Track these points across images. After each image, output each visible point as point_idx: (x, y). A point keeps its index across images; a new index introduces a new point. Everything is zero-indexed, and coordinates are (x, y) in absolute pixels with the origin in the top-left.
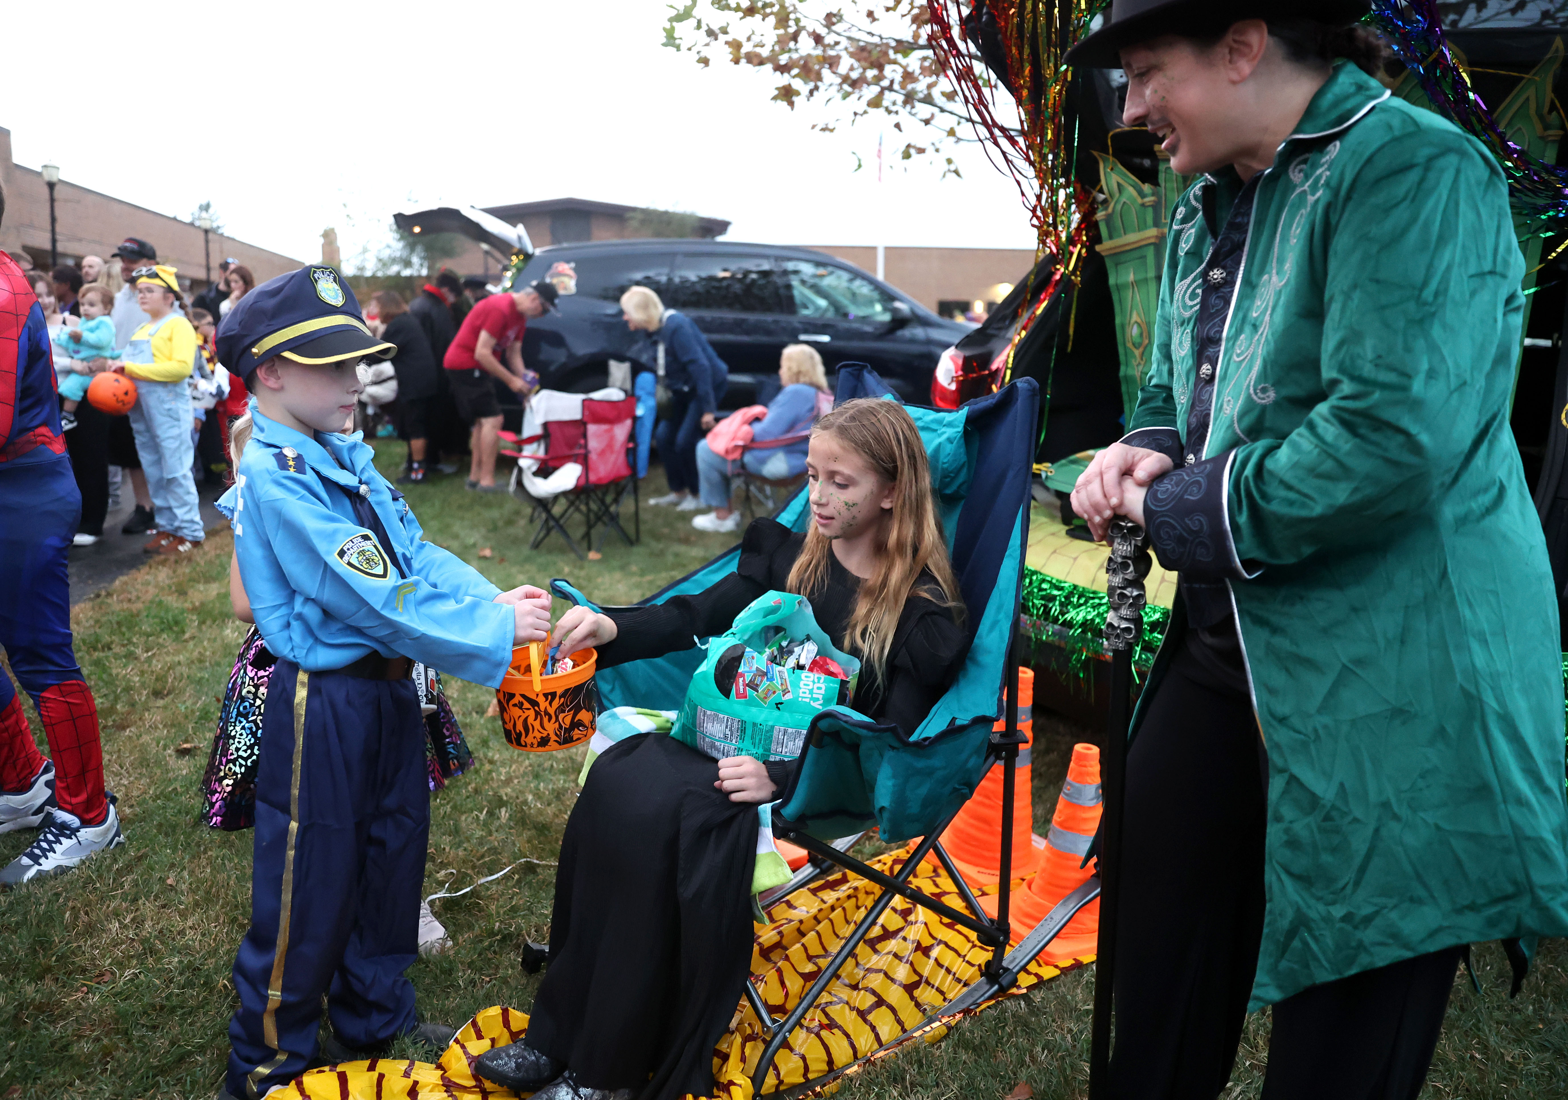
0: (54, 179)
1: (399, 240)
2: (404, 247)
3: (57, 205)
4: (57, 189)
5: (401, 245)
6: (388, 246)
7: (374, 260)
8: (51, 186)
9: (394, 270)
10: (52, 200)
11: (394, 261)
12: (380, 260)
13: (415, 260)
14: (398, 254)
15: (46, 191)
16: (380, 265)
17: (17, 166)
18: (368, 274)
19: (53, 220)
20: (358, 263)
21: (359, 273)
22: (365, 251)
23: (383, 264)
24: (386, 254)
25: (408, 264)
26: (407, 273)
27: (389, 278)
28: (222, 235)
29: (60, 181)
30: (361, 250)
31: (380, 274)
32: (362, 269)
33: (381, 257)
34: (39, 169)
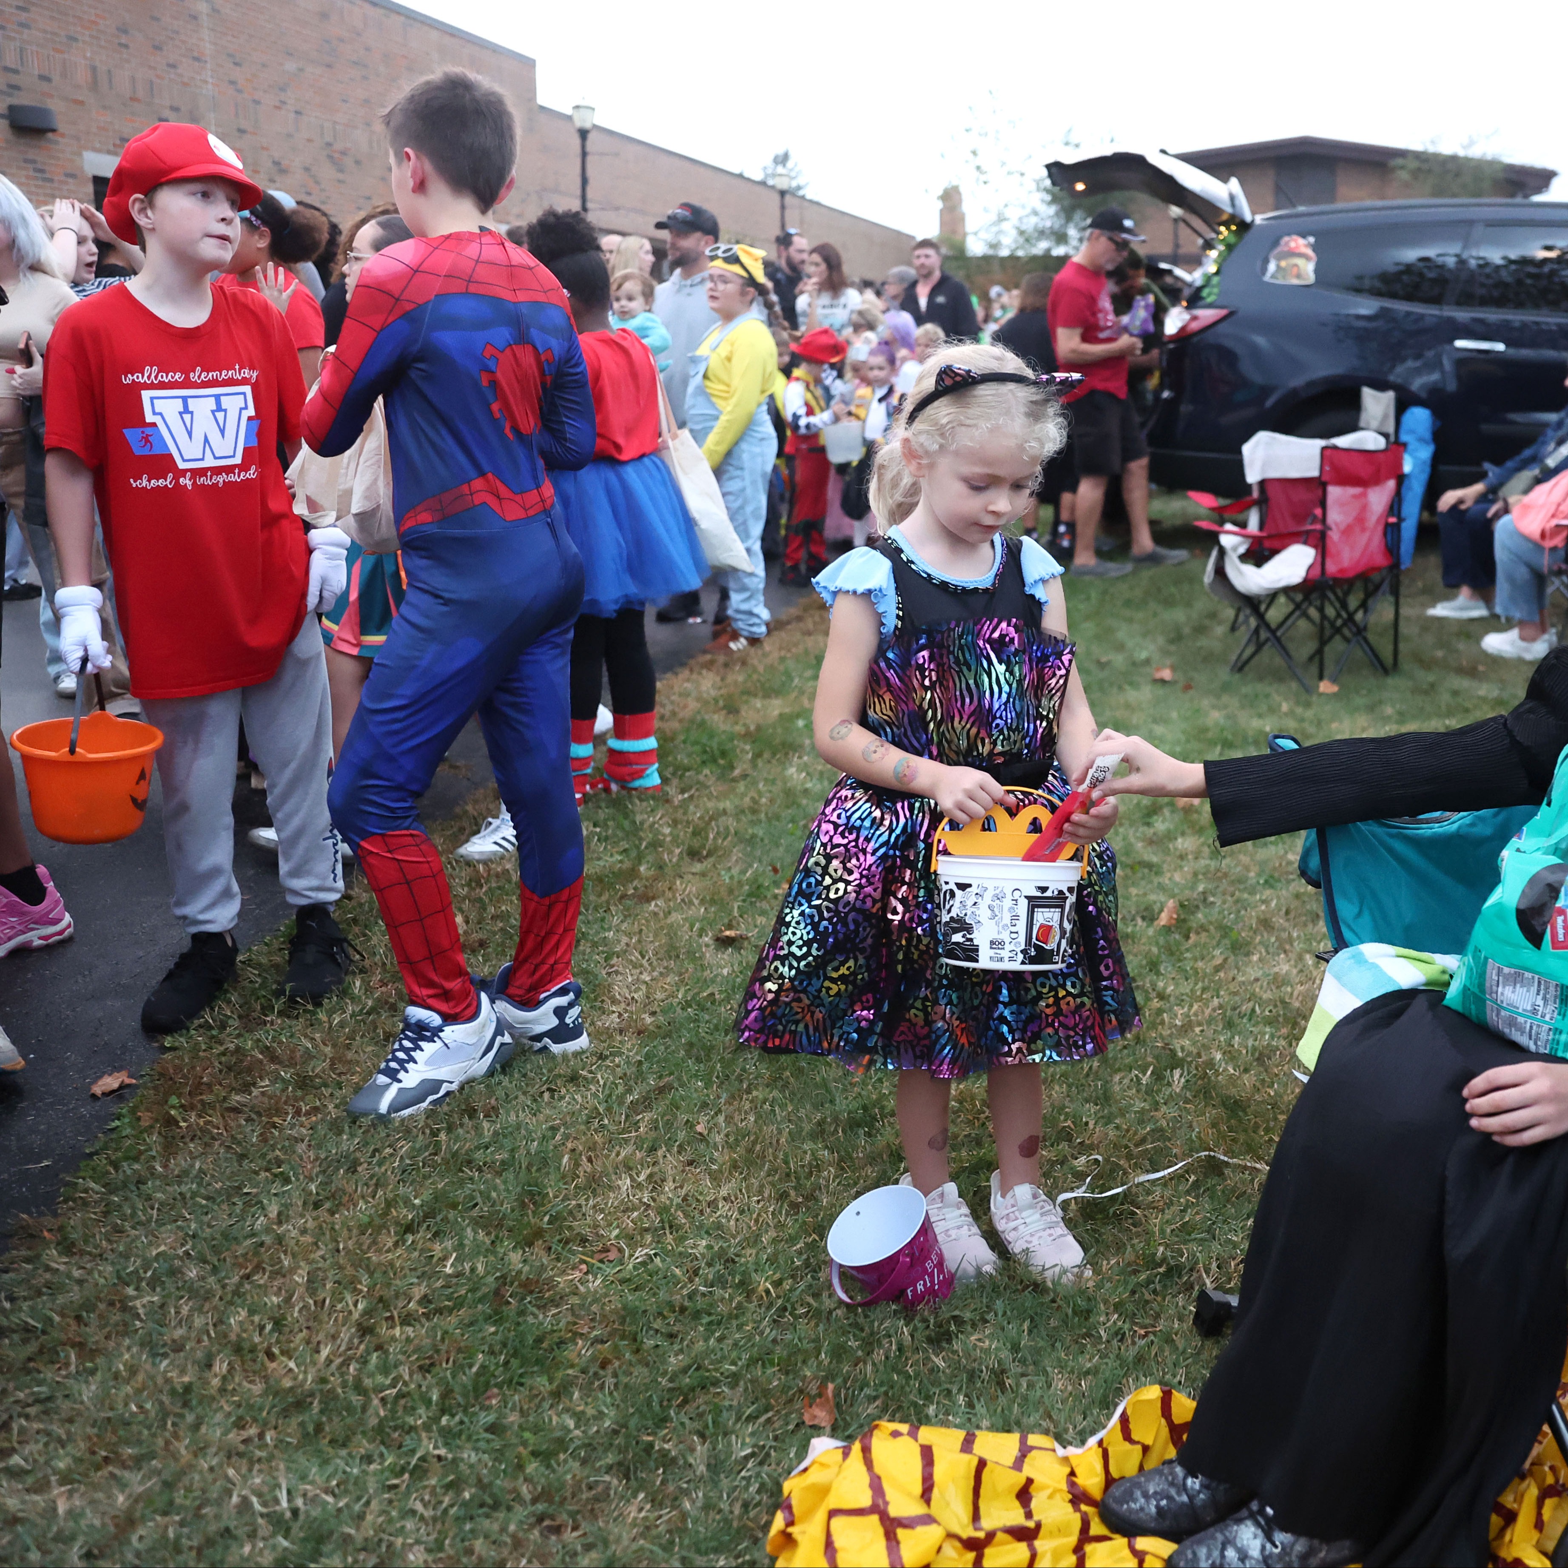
0: (587, 125)
1: (1050, 203)
2: (1057, 214)
3: (589, 159)
4: (591, 137)
5: (1052, 210)
6: (1035, 213)
7: (1014, 233)
8: (583, 134)
9: (1041, 247)
10: (584, 154)
11: (1042, 233)
12: (1022, 233)
13: (1072, 232)
14: (1048, 224)
15: (577, 141)
16: (1021, 240)
17: (542, 108)
18: (1004, 253)
19: (584, 181)
20: (990, 237)
21: (991, 252)
22: (1001, 219)
23: (1026, 237)
24: (1031, 223)
25: (1061, 238)
26: (1059, 251)
27: (1034, 259)
28: (803, 197)
29: (595, 127)
30: (994, 218)
31: (1020, 253)
32: (994, 246)
33: (1023, 228)
34: (568, 111)
